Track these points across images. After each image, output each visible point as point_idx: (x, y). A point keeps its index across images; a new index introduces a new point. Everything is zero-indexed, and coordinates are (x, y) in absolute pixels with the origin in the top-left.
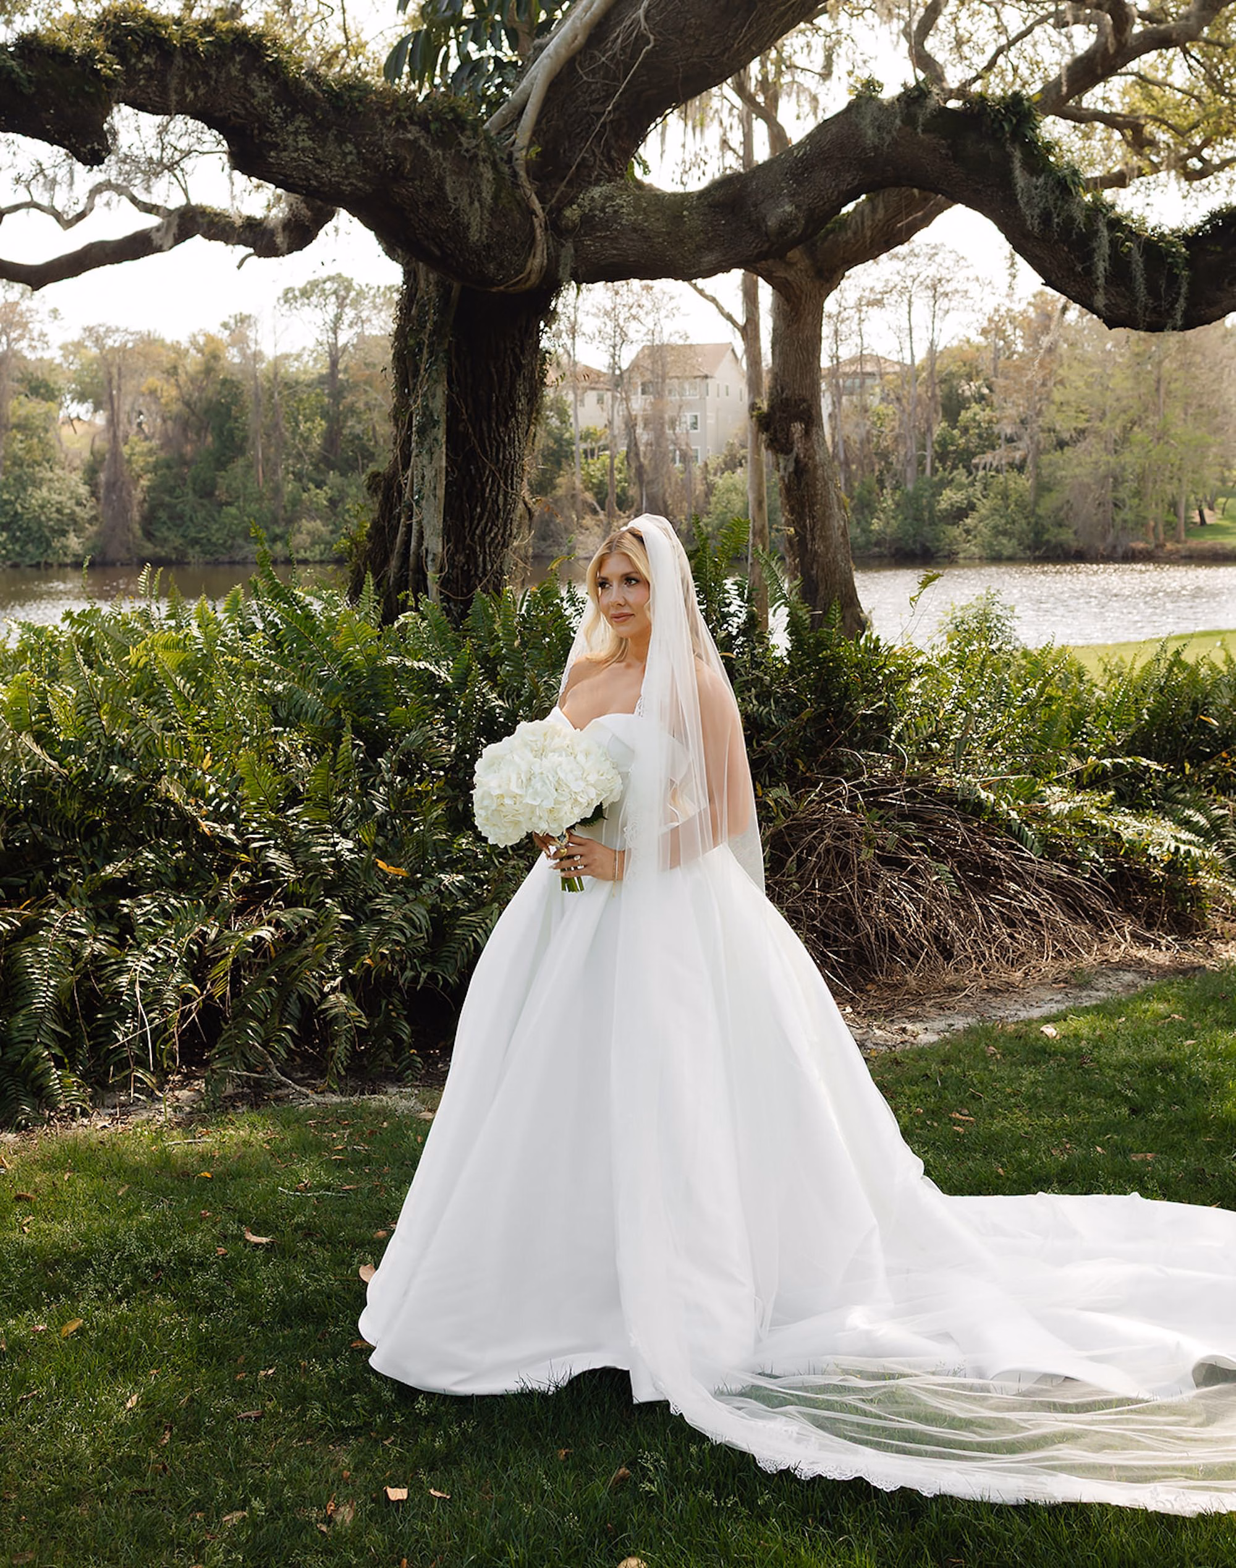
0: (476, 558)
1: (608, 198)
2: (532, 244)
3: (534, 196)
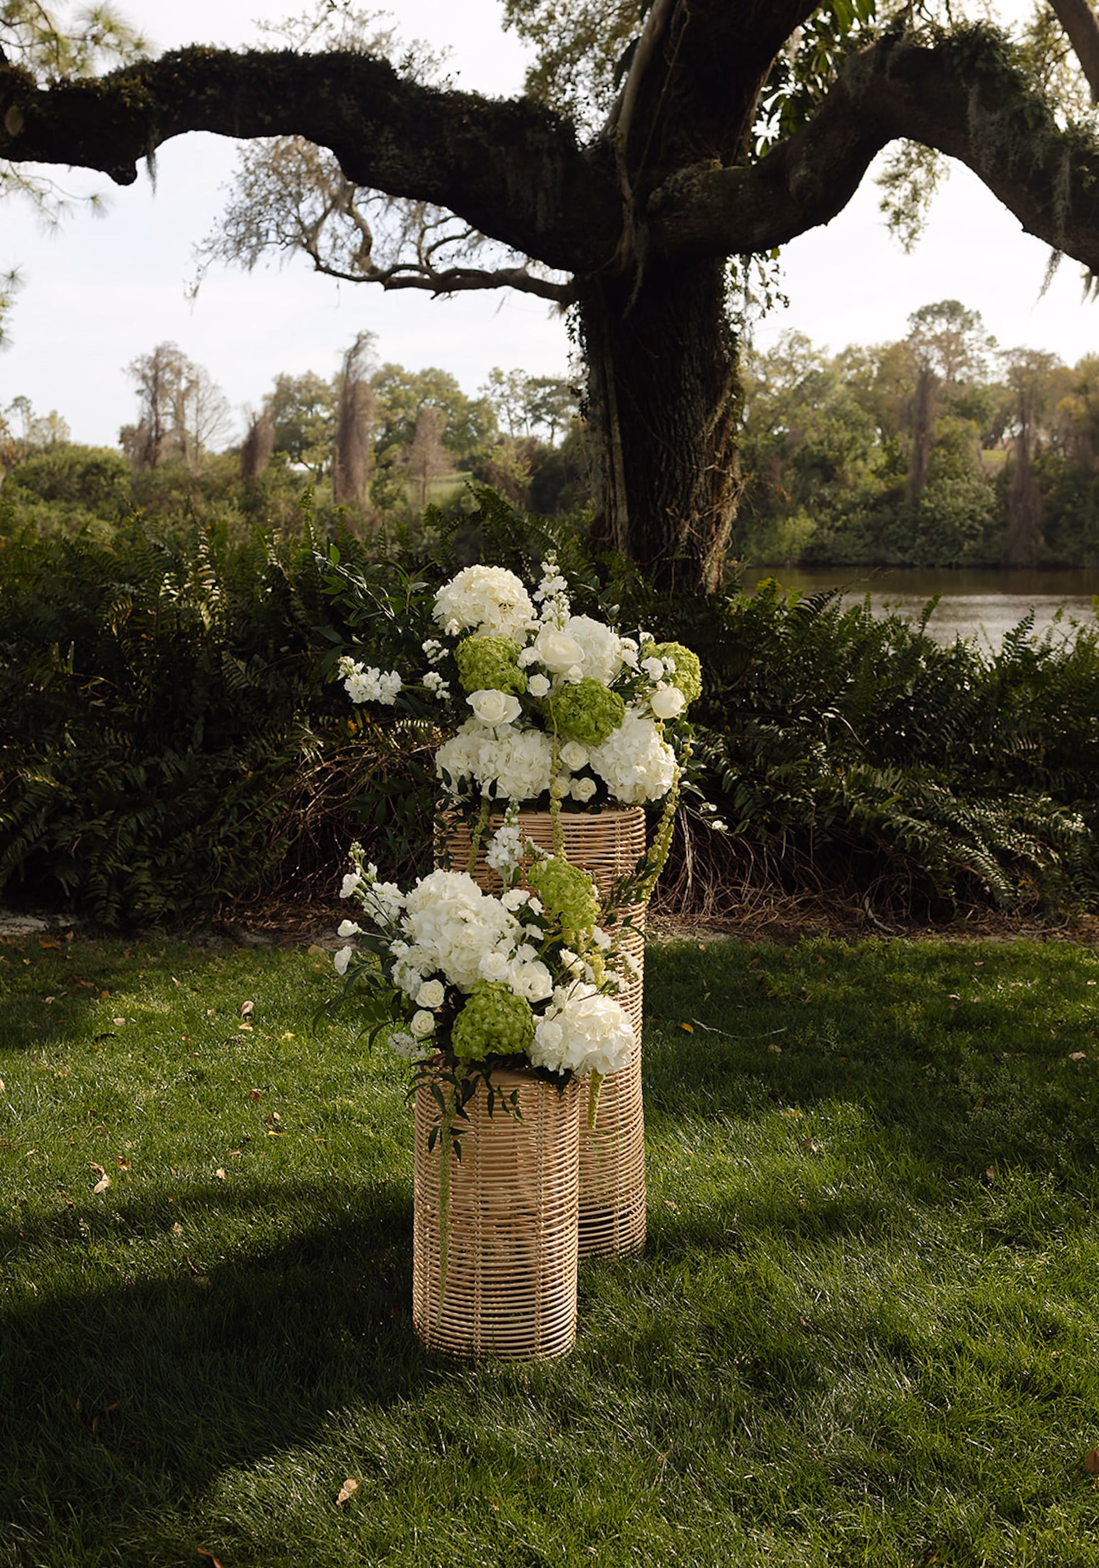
1: (688, 178)
2: (621, 229)
3: (625, 182)
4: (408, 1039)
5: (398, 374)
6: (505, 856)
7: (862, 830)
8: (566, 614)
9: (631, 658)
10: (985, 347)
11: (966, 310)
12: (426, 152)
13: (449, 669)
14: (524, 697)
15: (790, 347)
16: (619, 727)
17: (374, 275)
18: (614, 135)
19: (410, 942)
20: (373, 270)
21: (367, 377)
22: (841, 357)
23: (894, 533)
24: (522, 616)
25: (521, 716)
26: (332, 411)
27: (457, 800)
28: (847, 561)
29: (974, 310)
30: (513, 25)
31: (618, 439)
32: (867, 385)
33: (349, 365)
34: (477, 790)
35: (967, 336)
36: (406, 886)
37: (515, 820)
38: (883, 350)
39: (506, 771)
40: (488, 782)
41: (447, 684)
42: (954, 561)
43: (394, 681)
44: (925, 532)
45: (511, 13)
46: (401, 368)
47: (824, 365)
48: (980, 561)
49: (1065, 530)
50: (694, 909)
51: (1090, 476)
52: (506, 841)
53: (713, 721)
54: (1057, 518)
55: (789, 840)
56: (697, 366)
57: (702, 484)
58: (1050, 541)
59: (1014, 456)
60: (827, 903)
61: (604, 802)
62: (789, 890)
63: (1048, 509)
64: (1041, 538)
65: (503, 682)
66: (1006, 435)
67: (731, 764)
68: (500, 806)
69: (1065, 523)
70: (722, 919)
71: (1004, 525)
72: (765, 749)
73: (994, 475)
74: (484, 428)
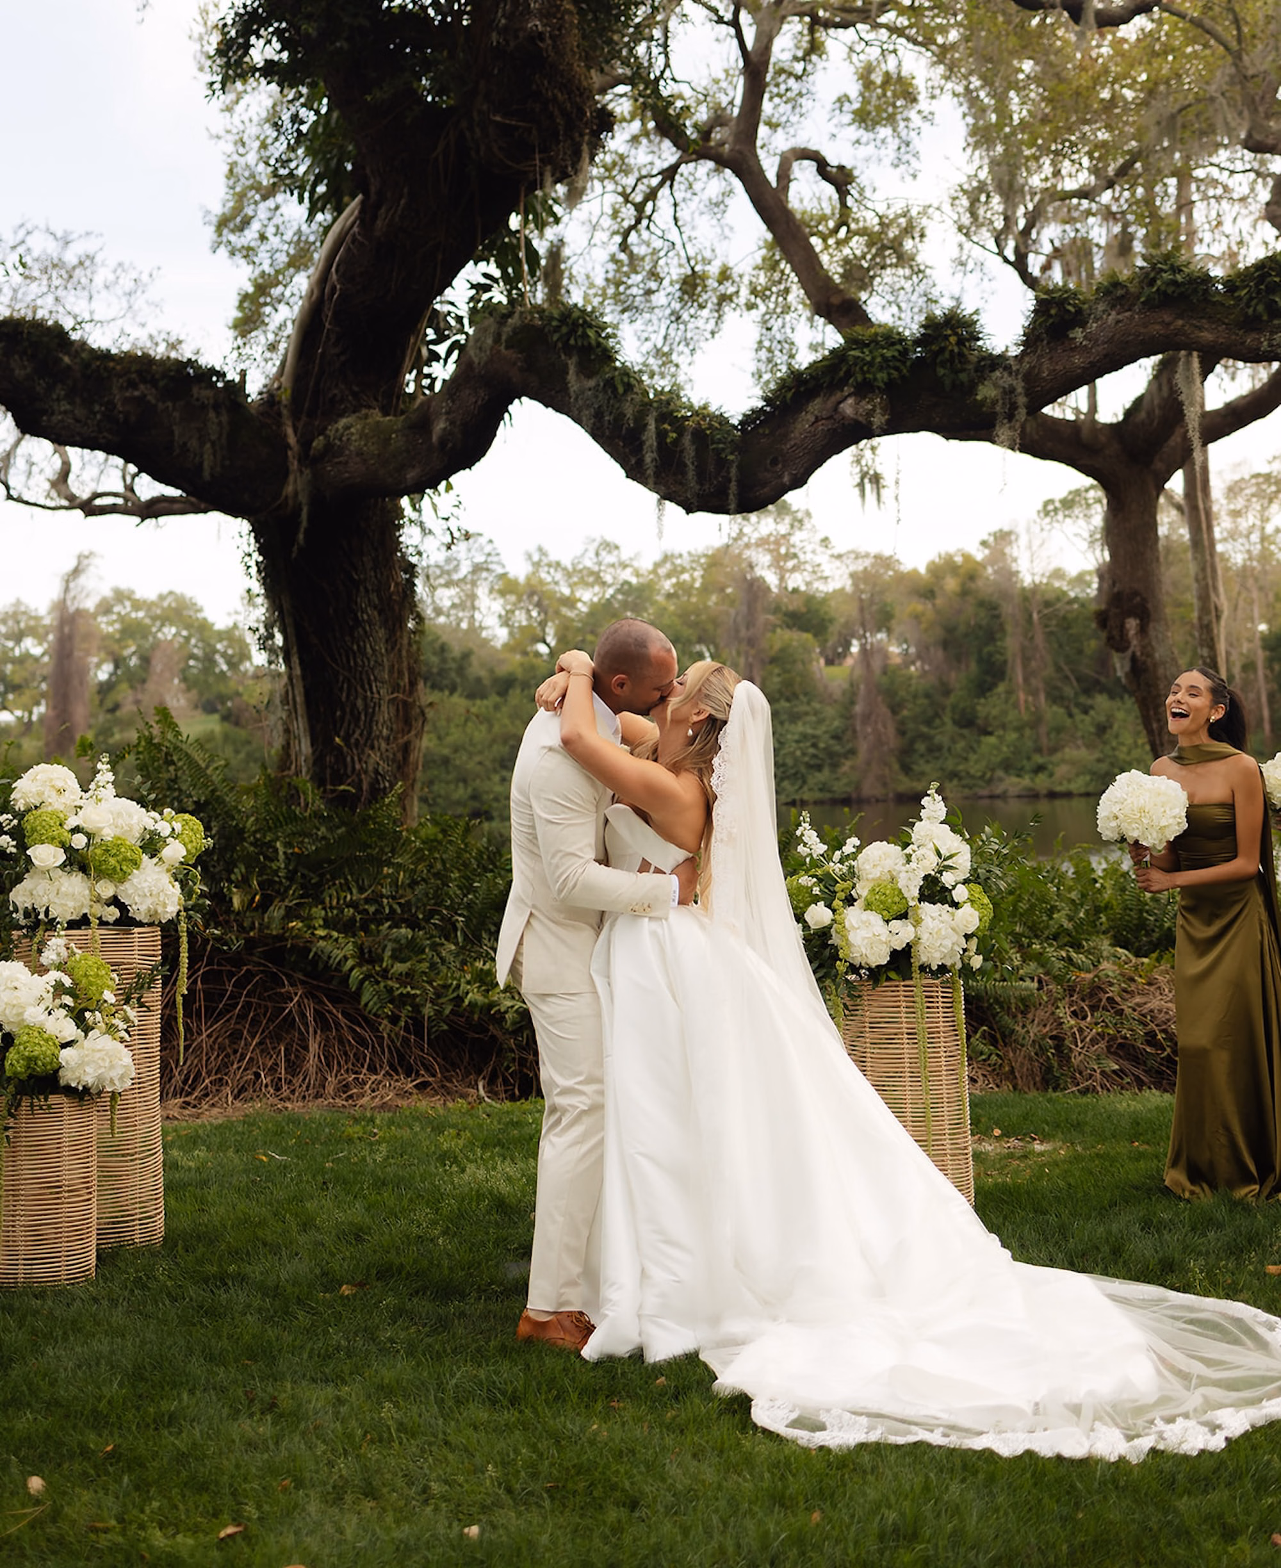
0: (345, 760)
1: (347, 428)
2: (286, 473)
3: (290, 431)
5: (129, 598)
6: (53, 957)
7: (476, 1017)
8: (111, 797)
10: (820, 549)
11: (794, 508)
12: (97, 408)
13: (17, 833)
14: (68, 849)
15: (597, 554)
16: (138, 869)
17: (74, 503)
18: (279, 388)
20: (71, 498)
21: (90, 604)
22: (657, 565)
24: (73, 797)
25: (66, 862)
26: (46, 645)
27: (22, 923)
29: (803, 508)
30: (222, 247)
31: (298, 671)
32: (690, 595)
33: (67, 590)
34: (37, 915)
35: (797, 538)
37: (63, 933)
38: (705, 556)
39: (56, 900)
40: (44, 909)
41: (15, 843)
42: (797, 797)
45: (220, 235)
46: (133, 592)
47: (637, 574)
48: (828, 796)
49: (922, 756)
50: (316, 1097)
51: (947, 692)
52: (56, 947)
53: (348, 928)
54: (912, 742)
55: (407, 1029)
56: (374, 597)
57: (385, 713)
58: (906, 769)
59: (858, 672)
60: (443, 1086)
61: (126, 921)
62: (408, 1075)
63: (902, 733)
64: (896, 767)
65: (53, 838)
66: (855, 648)
67: (360, 965)
68: (51, 924)
69: (921, 747)
70: (340, 1102)
71: (853, 752)
72: (393, 950)
73: (837, 694)
74: (235, 660)
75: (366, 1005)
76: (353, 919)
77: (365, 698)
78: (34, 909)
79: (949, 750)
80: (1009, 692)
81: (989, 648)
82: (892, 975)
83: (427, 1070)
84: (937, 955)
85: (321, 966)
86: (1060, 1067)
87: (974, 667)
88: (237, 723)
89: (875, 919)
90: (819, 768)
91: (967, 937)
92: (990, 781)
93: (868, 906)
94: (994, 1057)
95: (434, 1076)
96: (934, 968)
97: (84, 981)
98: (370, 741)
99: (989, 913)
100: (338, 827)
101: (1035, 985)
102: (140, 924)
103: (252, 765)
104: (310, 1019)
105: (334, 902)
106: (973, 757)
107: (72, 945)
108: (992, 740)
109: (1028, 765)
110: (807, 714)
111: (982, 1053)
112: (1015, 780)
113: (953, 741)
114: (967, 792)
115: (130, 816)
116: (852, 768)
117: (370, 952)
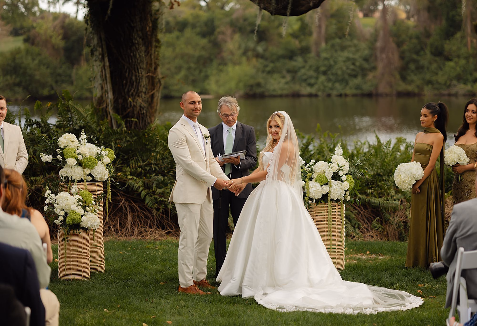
0: (127, 101)
4: (58, 221)
6: (74, 191)
8: (86, 143)
9: (99, 152)
13: (62, 155)
14: (77, 160)
16: (97, 165)
19: (58, 205)
23: (305, 74)
24: (76, 144)
25: (76, 164)
27: (64, 180)
28: (274, 93)
31: (107, 64)
34: (68, 179)
36: (56, 195)
37: (76, 184)
39: (74, 174)
40: (70, 177)
41: (62, 158)
43: (51, 157)
44: (325, 73)
48: (359, 92)
49: (412, 71)
50: (131, 235)
51: (428, 35)
52: (75, 188)
53: (139, 175)
54: (408, 63)
55: (163, 213)
56: (140, 33)
57: (144, 82)
58: (404, 78)
59: (380, 24)
60: (176, 233)
61: (94, 181)
62: (163, 229)
63: (402, 58)
64: (398, 77)
65: (73, 157)
66: (380, 7)
67: (144, 189)
68: (73, 181)
69: (412, 66)
70: (139, 238)
71: (374, 68)
72: (156, 184)
73: (368, 36)
74: (29, 6)
75: (147, 204)
76: (141, 173)
77: (136, 76)
78: (67, 177)
79: (428, 69)
80: (463, 37)
81: (454, 13)
82: (322, 201)
83: (170, 227)
84: (336, 196)
85: (130, 189)
86: (405, 233)
87: (444, 22)
88: (33, 44)
89: (318, 185)
90: (355, 76)
91: (346, 191)
92: (449, 86)
93: (316, 181)
94: (380, 229)
95: (172, 229)
96: (335, 200)
97: (85, 198)
98: (138, 94)
99: (353, 184)
100: (134, 137)
101: (399, 203)
102: (98, 182)
103: (42, 67)
104: (128, 208)
105: (134, 166)
106: (440, 73)
107: (80, 188)
108: (451, 64)
109: (470, 78)
110: (350, 46)
111: (376, 227)
112: (462, 86)
113: (430, 63)
114: (436, 92)
115: (93, 149)
116: (374, 77)
117: (147, 184)
